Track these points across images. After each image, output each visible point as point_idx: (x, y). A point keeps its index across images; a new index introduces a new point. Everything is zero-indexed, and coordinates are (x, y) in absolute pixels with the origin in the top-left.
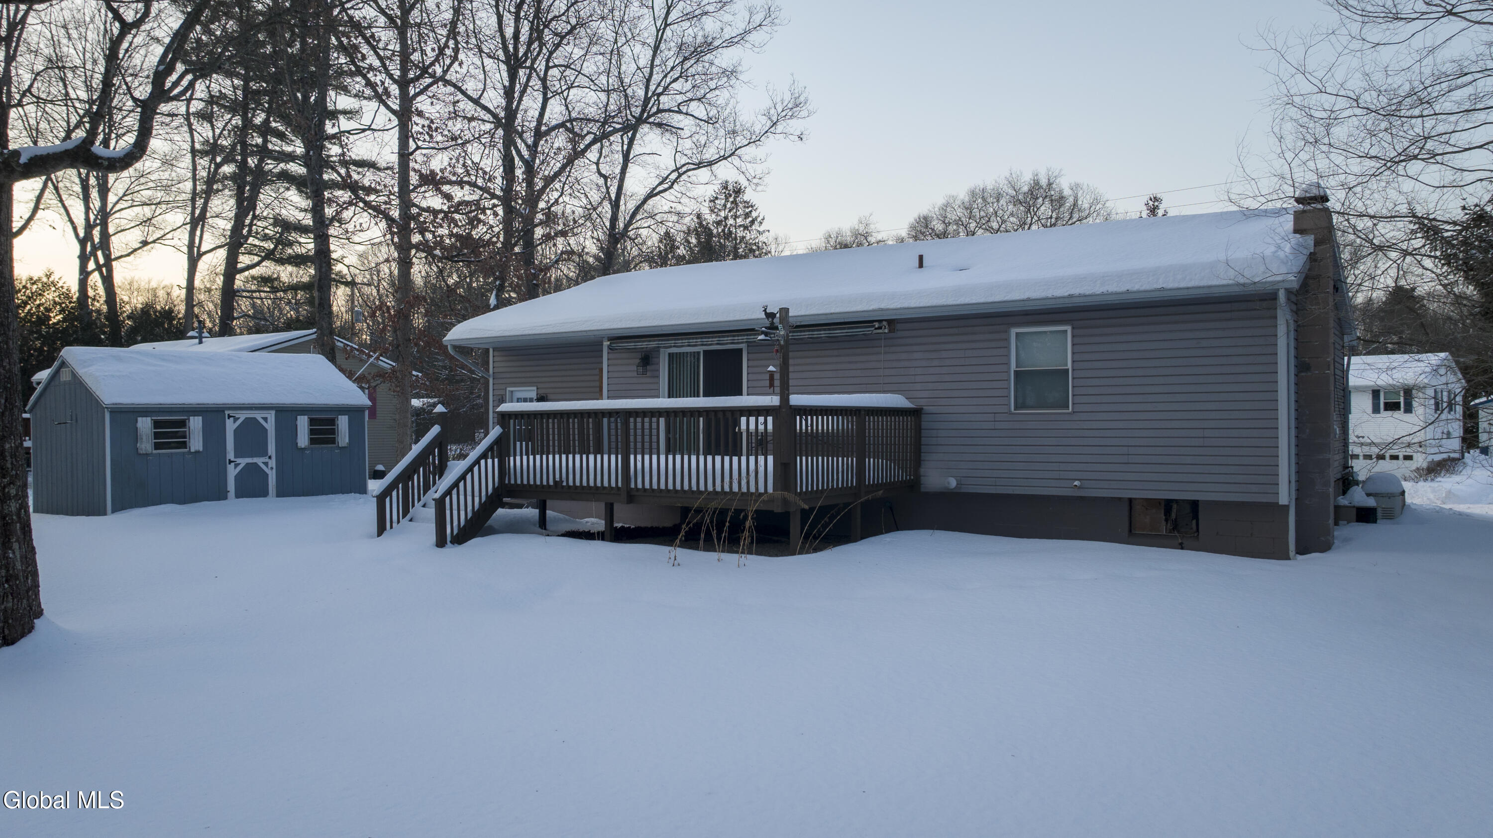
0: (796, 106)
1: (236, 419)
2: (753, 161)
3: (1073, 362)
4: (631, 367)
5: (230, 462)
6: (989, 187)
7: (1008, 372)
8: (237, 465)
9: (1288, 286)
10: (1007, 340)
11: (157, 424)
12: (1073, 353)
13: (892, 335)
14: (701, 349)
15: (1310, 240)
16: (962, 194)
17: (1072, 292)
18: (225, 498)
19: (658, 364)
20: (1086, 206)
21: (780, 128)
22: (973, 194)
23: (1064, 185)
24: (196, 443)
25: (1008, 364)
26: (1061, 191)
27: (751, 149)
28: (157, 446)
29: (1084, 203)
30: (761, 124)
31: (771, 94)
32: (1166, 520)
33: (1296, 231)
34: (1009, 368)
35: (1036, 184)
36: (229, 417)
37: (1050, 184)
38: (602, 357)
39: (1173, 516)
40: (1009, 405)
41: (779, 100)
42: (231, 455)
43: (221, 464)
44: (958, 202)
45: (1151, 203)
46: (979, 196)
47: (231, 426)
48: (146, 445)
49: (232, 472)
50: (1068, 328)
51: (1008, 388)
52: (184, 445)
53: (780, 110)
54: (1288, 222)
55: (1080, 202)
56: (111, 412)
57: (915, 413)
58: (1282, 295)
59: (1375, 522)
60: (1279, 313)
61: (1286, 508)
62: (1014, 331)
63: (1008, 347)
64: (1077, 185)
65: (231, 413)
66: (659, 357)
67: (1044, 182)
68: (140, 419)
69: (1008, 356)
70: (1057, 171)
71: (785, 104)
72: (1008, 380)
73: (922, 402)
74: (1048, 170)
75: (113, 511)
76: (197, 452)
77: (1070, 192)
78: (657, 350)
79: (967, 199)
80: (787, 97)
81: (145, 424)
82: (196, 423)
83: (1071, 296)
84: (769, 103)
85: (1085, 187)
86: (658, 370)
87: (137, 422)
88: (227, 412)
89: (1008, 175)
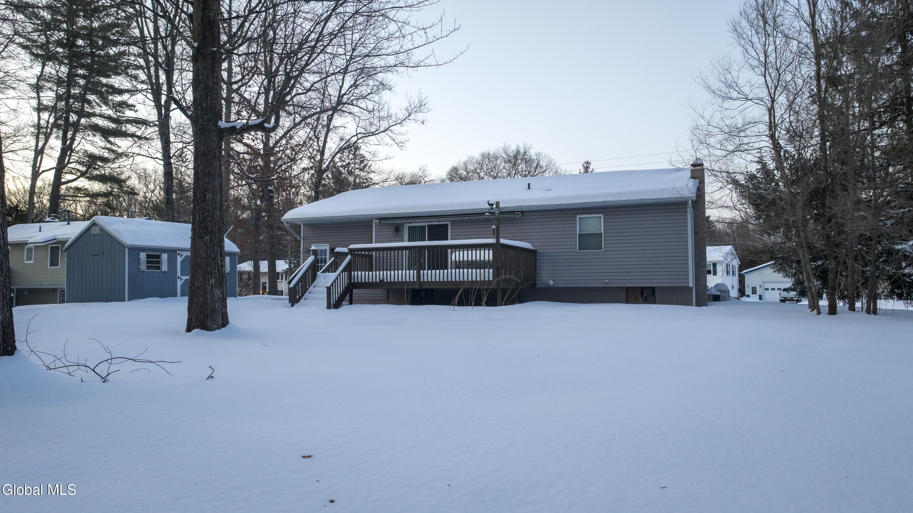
0: (420, 107)
1: (182, 256)
2: (401, 134)
3: (604, 230)
4: (390, 232)
5: (179, 278)
6: (491, 152)
7: (576, 234)
8: (181, 280)
9: (692, 199)
10: (575, 220)
11: (148, 256)
12: (604, 226)
13: (523, 218)
14: (426, 224)
15: (697, 181)
16: (477, 156)
17: (605, 200)
18: (176, 296)
19: (403, 231)
20: (544, 165)
21: (412, 117)
22: (483, 156)
23: (533, 153)
24: (164, 267)
25: (576, 231)
26: (530, 157)
27: (398, 127)
28: (148, 267)
29: (543, 163)
30: (402, 115)
31: (408, 98)
32: (642, 297)
33: (691, 178)
34: (576, 232)
35: (518, 152)
36: (179, 254)
37: (525, 153)
38: (372, 228)
39: (645, 295)
40: (576, 248)
41: (412, 102)
42: (179, 274)
43: (175, 278)
44: (475, 161)
45: (585, 165)
46: (486, 157)
47: (179, 259)
48: (143, 267)
49: (179, 283)
50: (602, 216)
51: (576, 241)
52: (159, 268)
53: (413, 108)
54: (689, 175)
55: (541, 163)
56: (129, 249)
57: (533, 252)
58: (690, 202)
59: (720, 301)
60: (688, 210)
61: (692, 288)
62: (578, 216)
63: (576, 224)
64: (539, 154)
65: (180, 252)
66: (403, 228)
67: (522, 151)
68: (141, 253)
69: (576, 227)
70: (530, 145)
71: (415, 104)
72: (576, 238)
73: (537, 248)
74: (525, 144)
75: (128, 301)
76: (165, 272)
77: (535, 157)
78: (403, 224)
79: (480, 159)
80: (417, 101)
81: (143, 256)
82: (165, 257)
83: (605, 202)
84: (407, 104)
85: (543, 155)
86: (403, 234)
87: (139, 254)
88: (178, 252)
89: (503, 146)
